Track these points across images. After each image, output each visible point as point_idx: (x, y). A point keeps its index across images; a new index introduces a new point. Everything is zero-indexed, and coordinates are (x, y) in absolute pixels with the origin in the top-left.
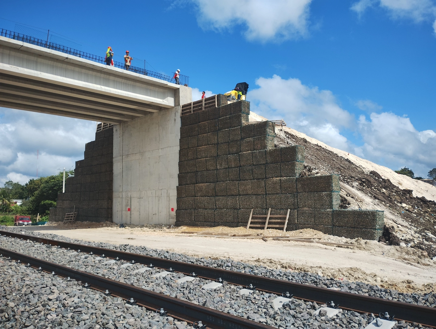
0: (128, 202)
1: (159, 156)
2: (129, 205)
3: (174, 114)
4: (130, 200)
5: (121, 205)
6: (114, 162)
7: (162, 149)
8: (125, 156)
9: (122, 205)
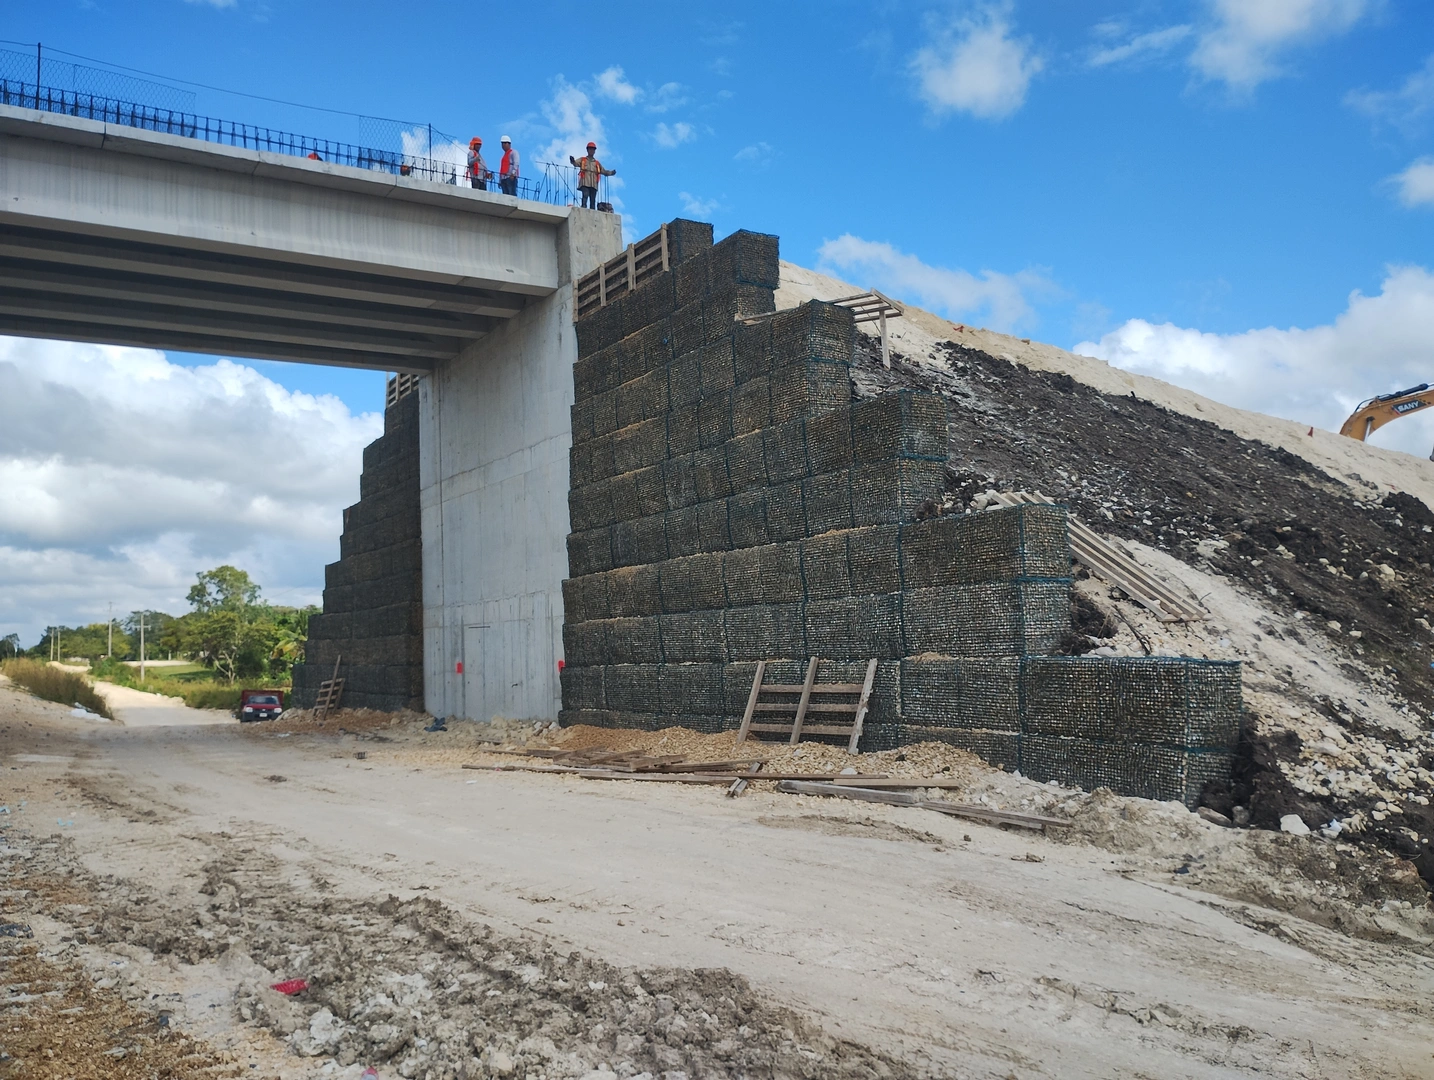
0: (456, 643)
1: (526, 475)
2: (460, 651)
3: (558, 316)
4: (460, 633)
5: (442, 651)
6: (422, 505)
7: (530, 448)
8: (446, 482)
9: (444, 654)
